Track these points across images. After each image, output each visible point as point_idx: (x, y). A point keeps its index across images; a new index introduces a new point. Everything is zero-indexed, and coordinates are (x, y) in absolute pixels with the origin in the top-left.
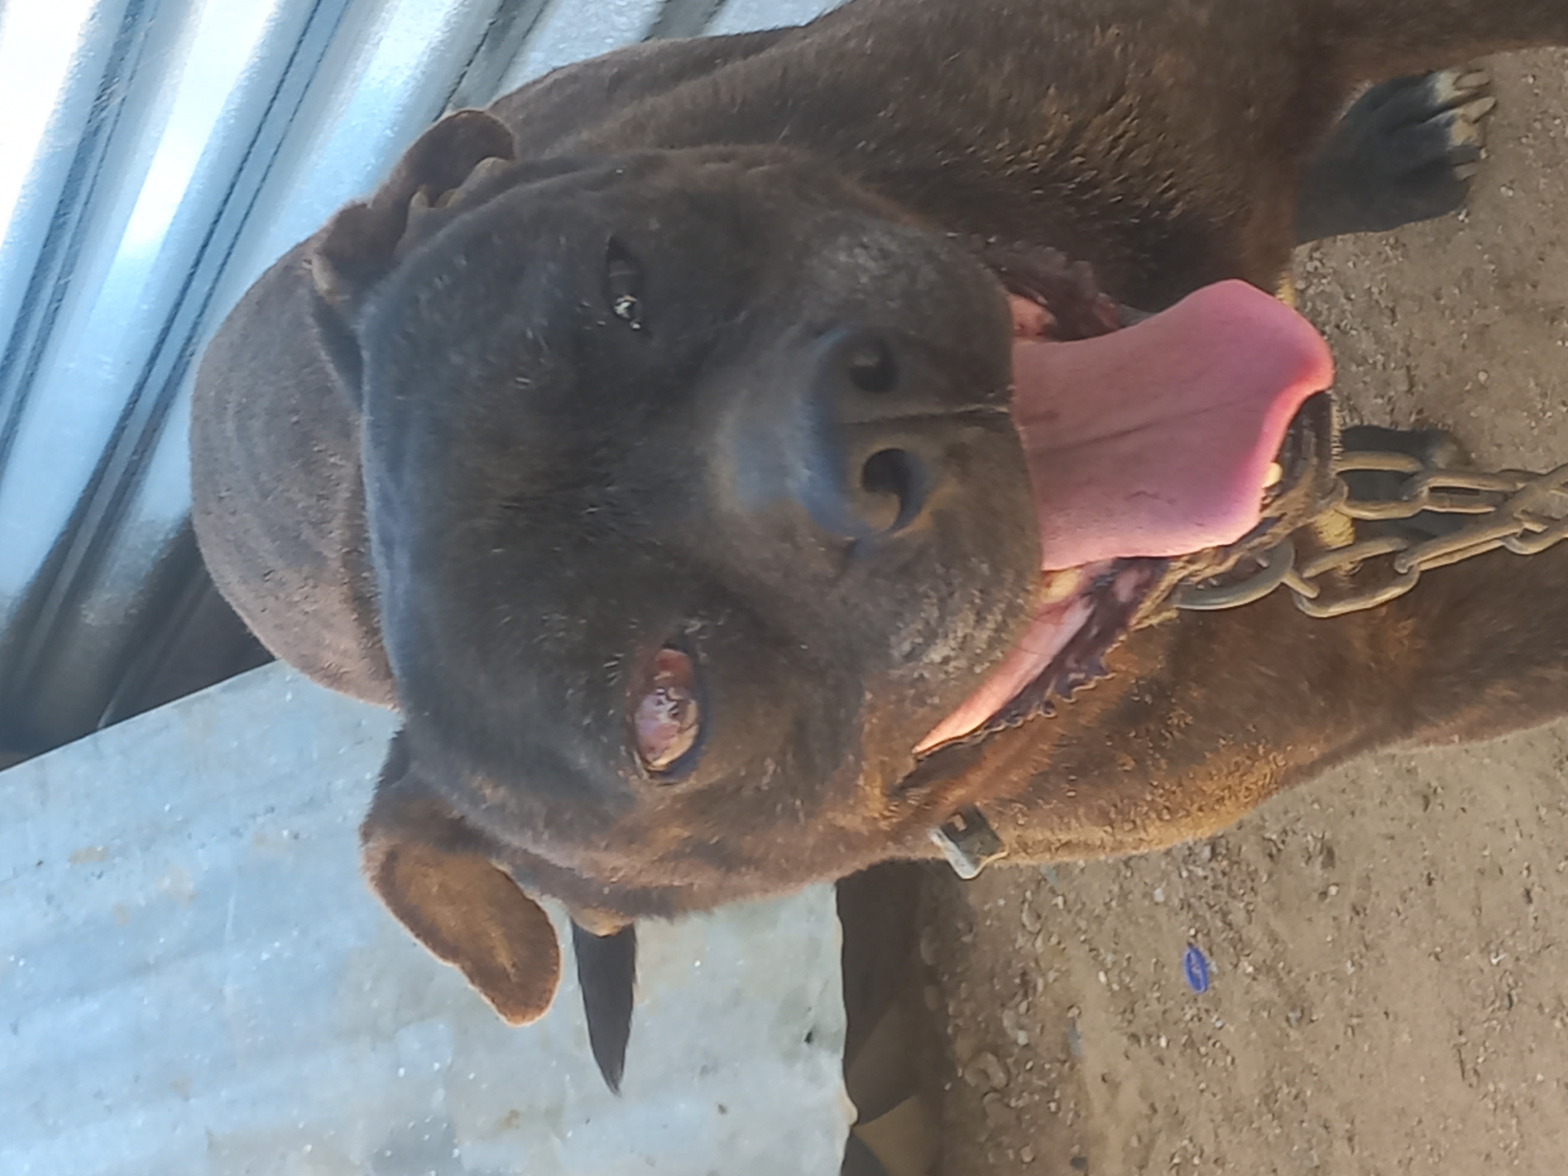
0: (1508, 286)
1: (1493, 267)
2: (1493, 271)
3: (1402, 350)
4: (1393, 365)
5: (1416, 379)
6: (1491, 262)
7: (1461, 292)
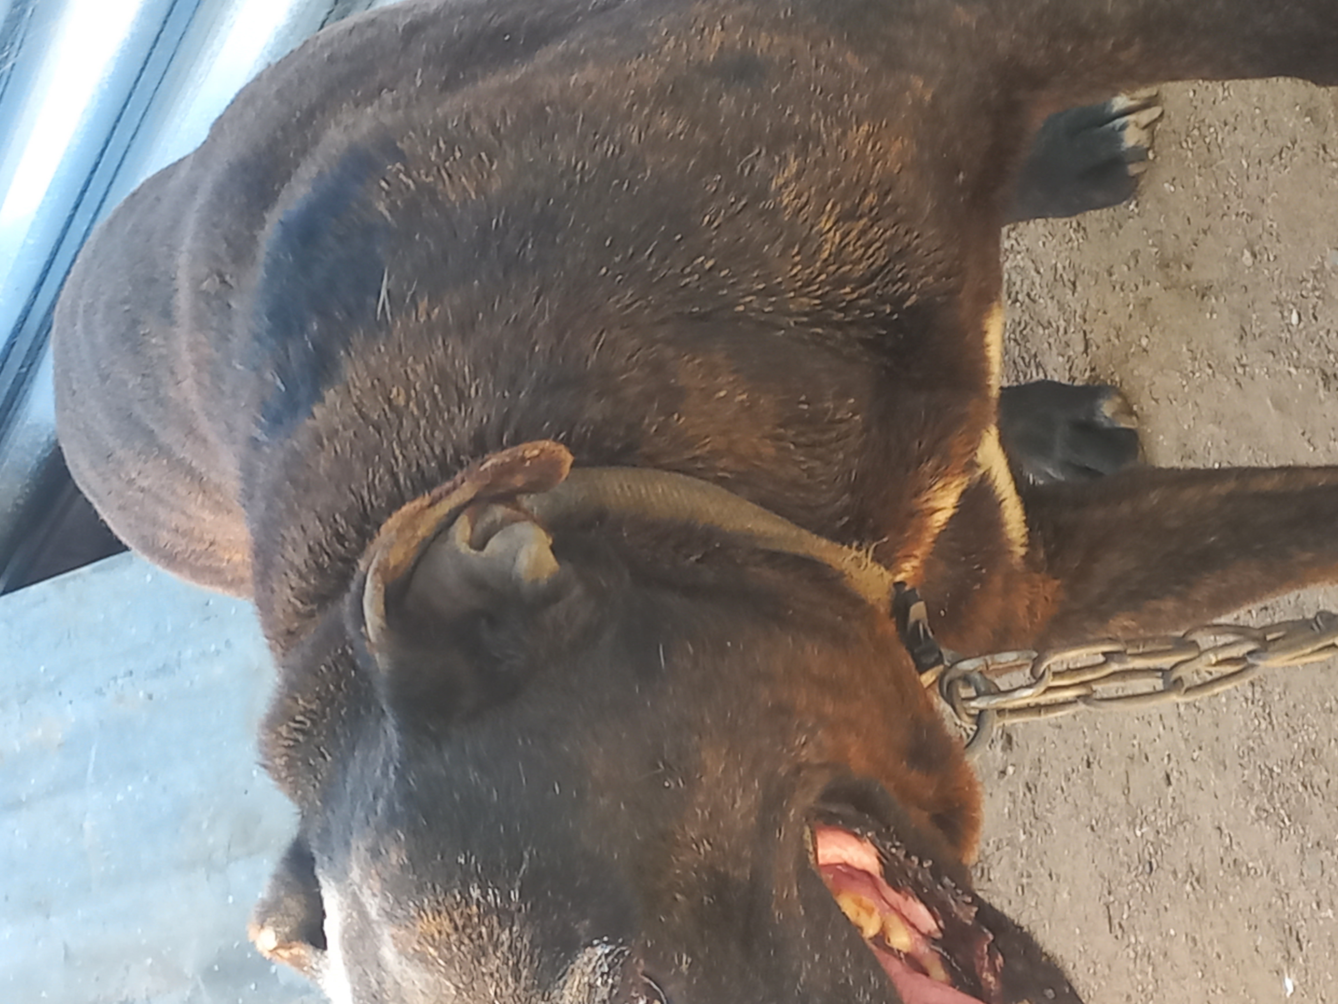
0: (1168, 266)
1: (1156, 250)
2: (1156, 253)
3: (1080, 317)
4: (1072, 330)
5: (1091, 341)
6: (1154, 245)
7: (1129, 269)
